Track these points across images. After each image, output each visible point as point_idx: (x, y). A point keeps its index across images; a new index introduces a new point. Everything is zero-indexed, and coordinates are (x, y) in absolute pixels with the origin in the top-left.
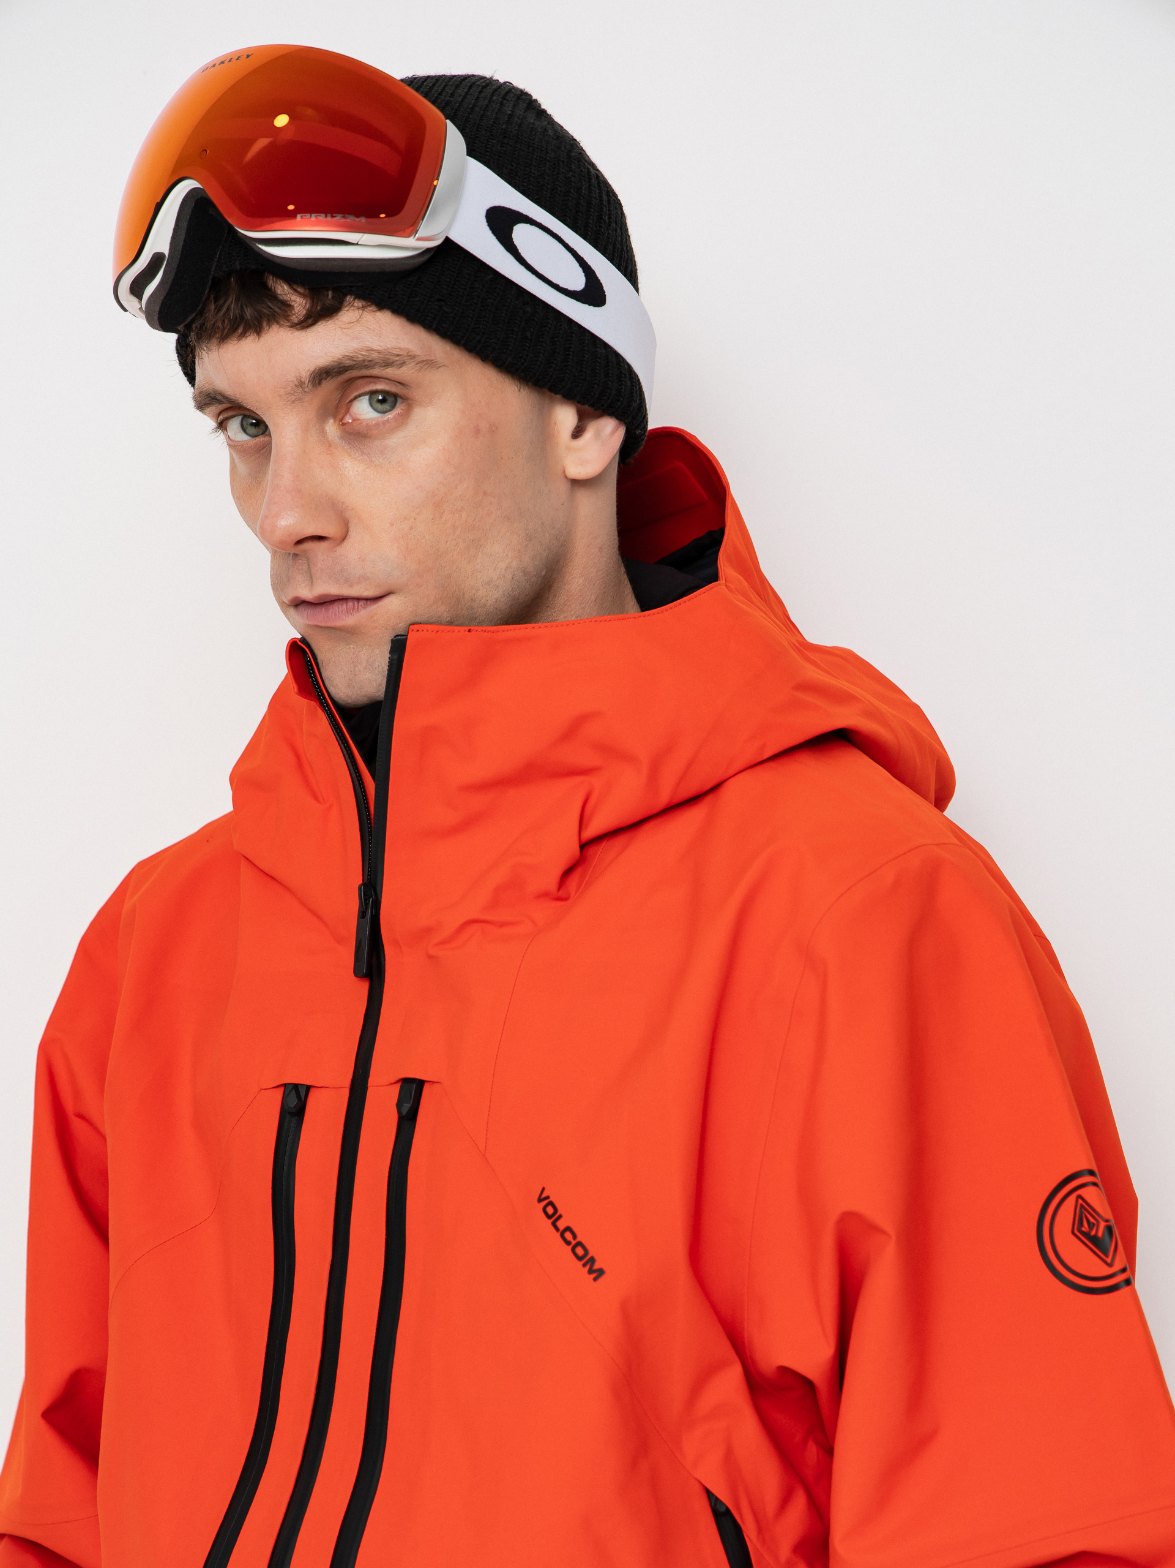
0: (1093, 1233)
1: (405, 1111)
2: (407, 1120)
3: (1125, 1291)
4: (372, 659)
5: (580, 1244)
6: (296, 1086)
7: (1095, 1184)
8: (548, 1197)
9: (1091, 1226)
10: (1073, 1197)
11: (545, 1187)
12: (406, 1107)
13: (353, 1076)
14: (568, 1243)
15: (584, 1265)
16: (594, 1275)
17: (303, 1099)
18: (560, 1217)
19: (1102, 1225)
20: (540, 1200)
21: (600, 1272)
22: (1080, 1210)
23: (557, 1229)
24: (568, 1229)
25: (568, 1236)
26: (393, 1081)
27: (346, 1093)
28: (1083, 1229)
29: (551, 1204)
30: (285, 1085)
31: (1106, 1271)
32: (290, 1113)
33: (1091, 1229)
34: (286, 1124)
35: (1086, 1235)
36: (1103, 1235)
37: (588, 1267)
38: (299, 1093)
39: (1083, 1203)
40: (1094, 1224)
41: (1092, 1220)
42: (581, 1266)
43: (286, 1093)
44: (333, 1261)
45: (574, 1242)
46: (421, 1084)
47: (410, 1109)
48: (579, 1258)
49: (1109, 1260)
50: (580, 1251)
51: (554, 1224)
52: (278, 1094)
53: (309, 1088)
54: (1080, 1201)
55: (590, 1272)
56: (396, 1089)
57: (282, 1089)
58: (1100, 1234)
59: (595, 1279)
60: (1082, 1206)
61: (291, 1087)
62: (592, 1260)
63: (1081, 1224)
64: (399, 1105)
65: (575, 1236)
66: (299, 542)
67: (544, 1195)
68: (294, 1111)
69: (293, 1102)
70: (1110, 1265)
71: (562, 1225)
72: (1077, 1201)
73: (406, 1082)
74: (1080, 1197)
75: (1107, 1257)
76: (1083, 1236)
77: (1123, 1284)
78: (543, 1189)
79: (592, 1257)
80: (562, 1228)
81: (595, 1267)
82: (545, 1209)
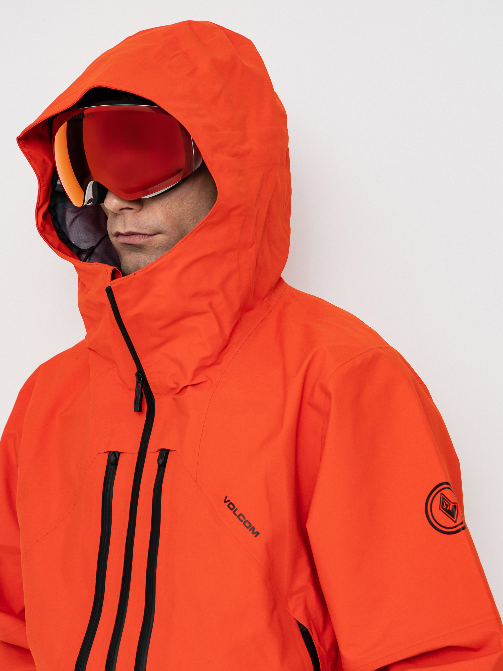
0: (448, 509)
1: (161, 462)
2: (162, 466)
3: (462, 532)
4: (146, 260)
5: (247, 521)
6: (114, 452)
7: (449, 488)
8: (229, 501)
9: (447, 506)
10: (439, 494)
11: (227, 496)
12: (161, 461)
13: (140, 449)
14: (241, 521)
15: (250, 530)
17: (117, 458)
18: (237, 509)
19: (452, 505)
20: (225, 502)
21: (257, 534)
22: (442, 499)
23: (236, 515)
24: (241, 515)
25: (241, 518)
26: (157, 451)
27: (136, 455)
28: (444, 507)
29: (231, 503)
30: (109, 452)
31: (454, 524)
32: (111, 464)
33: (447, 507)
34: (110, 468)
35: (445, 509)
36: (452, 509)
37: (252, 531)
38: (116, 455)
39: (444, 496)
40: (448, 505)
41: (447, 503)
42: (248, 531)
43: (110, 455)
44: (129, 527)
45: (244, 521)
46: (168, 451)
47: (163, 462)
48: (247, 527)
49: (455, 520)
50: (247, 524)
51: (234, 512)
52: (106, 456)
53: (120, 453)
54: (442, 496)
55: (253, 533)
56: (158, 454)
57: (108, 454)
58: (451, 509)
59: (256, 536)
60: (443, 497)
61: (112, 452)
62: (254, 528)
63: (443, 505)
64: (158, 460)
65: (244, 518)
66: (121, 209)
67: (227, 500)
68: (113, 463)
69: (113, 459)
70: (455, 522)
71: (238, 513)
72: (441, 495)
73: (162, 450)
74: (442, 494)
75: (454, 518)
76: (444, 510)
77: (461, 529)
78: (226, 497)
79: (253, 527)
80: (238, 514)
81: (255, 531)
82: (228, 506)
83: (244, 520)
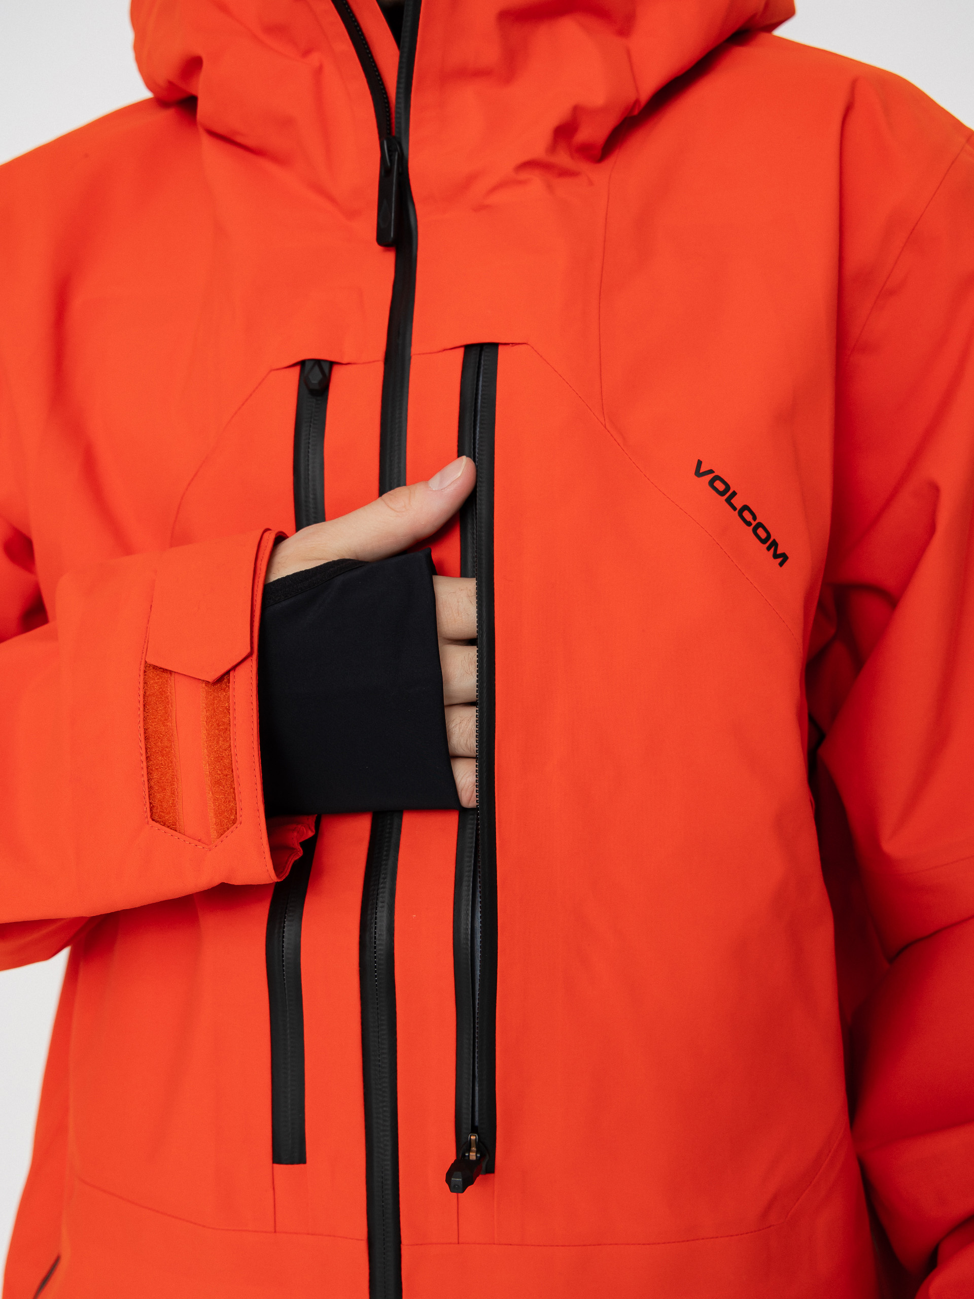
5: (760, 525)
6: (318, 362)
8: (711, 471)
11: (702, 461)
14: (748, 523)
15: (769, 549)
16: (779, 560)
17: (326, 374)
18: (734, 494)
20: (699, 473)
23: (734, 508)
24: (746, 508)
25: (746, 514)
26: (451, 348)
29: (717, 478)
30: (302, 364)
32: (311, 392)
37: (772, 550)
38: (320, 368)
42: (765, 549)
43: (305, 369)
45: (754, 523)
46: (493, 347)
48: (763, 541)
50: (762, 533)
51: (728, 501)
52: (295, 371)
55: (776, 556)
56: (458, 355)
59: (781, 564)
61: (312, 363)
62: (775, 544)
65: (754, 516)
67: (703, 469)
68: (318, 389)
69: (315, 379)
71: (738, 502)
73: (470, 347)
78: (700, 463)
79: (774, 540)
80: (739, 507)
81: (779, 552)
82: (711, 483)
83: (752, 521)
